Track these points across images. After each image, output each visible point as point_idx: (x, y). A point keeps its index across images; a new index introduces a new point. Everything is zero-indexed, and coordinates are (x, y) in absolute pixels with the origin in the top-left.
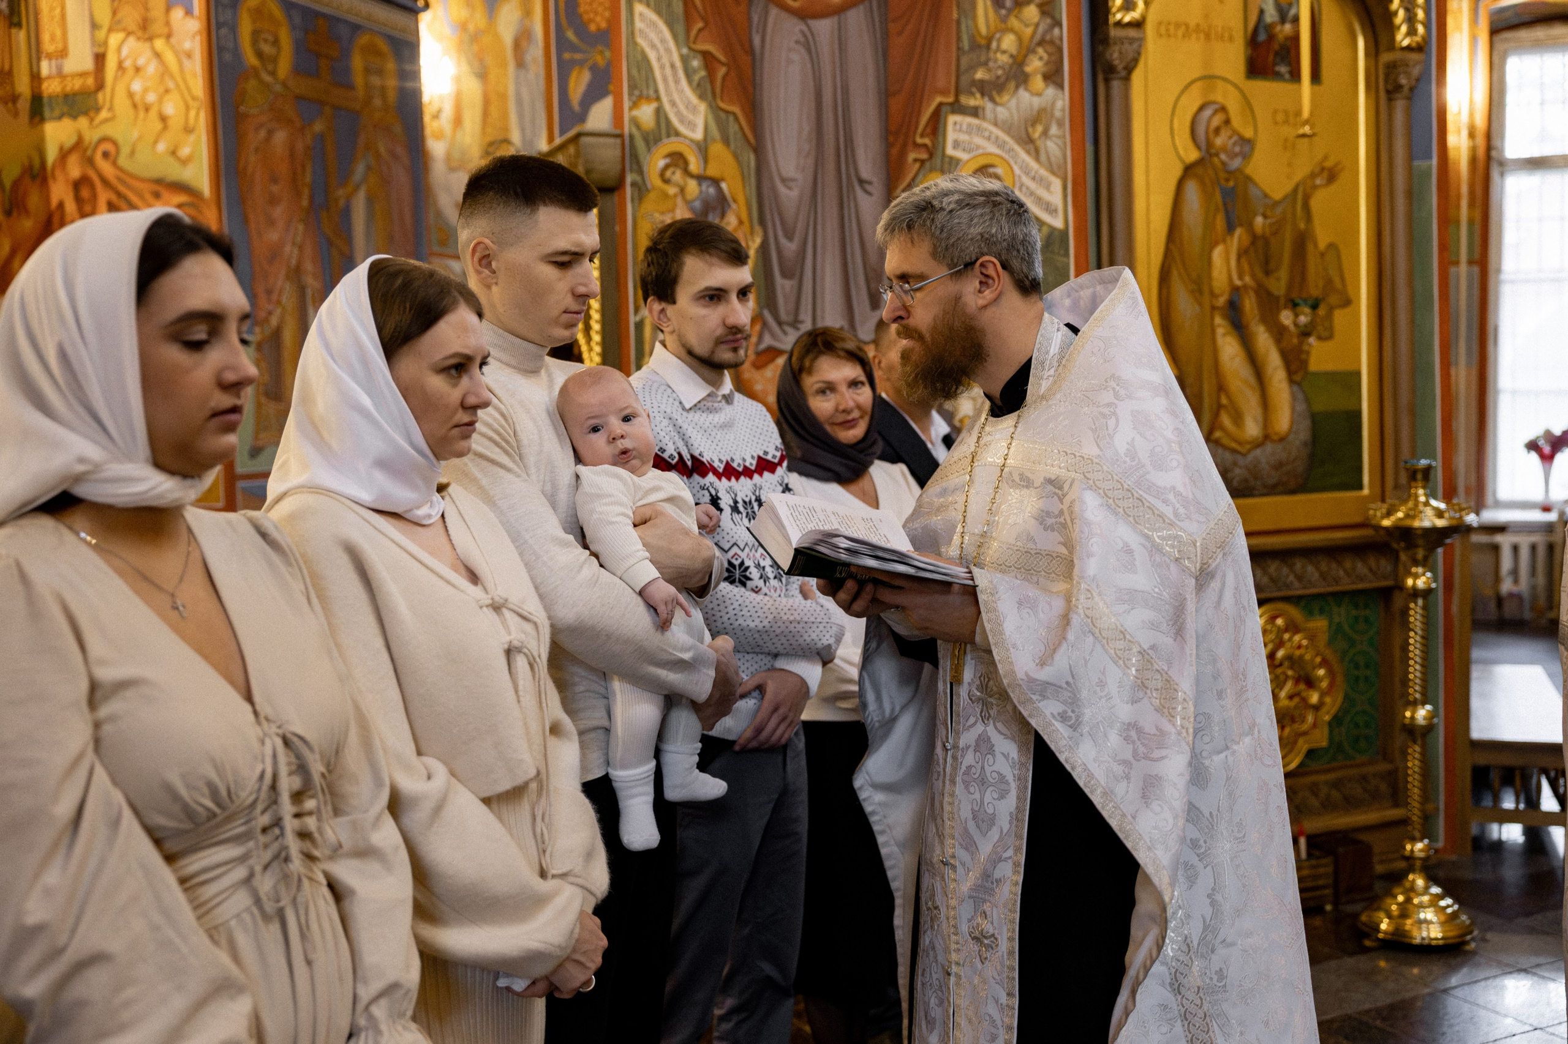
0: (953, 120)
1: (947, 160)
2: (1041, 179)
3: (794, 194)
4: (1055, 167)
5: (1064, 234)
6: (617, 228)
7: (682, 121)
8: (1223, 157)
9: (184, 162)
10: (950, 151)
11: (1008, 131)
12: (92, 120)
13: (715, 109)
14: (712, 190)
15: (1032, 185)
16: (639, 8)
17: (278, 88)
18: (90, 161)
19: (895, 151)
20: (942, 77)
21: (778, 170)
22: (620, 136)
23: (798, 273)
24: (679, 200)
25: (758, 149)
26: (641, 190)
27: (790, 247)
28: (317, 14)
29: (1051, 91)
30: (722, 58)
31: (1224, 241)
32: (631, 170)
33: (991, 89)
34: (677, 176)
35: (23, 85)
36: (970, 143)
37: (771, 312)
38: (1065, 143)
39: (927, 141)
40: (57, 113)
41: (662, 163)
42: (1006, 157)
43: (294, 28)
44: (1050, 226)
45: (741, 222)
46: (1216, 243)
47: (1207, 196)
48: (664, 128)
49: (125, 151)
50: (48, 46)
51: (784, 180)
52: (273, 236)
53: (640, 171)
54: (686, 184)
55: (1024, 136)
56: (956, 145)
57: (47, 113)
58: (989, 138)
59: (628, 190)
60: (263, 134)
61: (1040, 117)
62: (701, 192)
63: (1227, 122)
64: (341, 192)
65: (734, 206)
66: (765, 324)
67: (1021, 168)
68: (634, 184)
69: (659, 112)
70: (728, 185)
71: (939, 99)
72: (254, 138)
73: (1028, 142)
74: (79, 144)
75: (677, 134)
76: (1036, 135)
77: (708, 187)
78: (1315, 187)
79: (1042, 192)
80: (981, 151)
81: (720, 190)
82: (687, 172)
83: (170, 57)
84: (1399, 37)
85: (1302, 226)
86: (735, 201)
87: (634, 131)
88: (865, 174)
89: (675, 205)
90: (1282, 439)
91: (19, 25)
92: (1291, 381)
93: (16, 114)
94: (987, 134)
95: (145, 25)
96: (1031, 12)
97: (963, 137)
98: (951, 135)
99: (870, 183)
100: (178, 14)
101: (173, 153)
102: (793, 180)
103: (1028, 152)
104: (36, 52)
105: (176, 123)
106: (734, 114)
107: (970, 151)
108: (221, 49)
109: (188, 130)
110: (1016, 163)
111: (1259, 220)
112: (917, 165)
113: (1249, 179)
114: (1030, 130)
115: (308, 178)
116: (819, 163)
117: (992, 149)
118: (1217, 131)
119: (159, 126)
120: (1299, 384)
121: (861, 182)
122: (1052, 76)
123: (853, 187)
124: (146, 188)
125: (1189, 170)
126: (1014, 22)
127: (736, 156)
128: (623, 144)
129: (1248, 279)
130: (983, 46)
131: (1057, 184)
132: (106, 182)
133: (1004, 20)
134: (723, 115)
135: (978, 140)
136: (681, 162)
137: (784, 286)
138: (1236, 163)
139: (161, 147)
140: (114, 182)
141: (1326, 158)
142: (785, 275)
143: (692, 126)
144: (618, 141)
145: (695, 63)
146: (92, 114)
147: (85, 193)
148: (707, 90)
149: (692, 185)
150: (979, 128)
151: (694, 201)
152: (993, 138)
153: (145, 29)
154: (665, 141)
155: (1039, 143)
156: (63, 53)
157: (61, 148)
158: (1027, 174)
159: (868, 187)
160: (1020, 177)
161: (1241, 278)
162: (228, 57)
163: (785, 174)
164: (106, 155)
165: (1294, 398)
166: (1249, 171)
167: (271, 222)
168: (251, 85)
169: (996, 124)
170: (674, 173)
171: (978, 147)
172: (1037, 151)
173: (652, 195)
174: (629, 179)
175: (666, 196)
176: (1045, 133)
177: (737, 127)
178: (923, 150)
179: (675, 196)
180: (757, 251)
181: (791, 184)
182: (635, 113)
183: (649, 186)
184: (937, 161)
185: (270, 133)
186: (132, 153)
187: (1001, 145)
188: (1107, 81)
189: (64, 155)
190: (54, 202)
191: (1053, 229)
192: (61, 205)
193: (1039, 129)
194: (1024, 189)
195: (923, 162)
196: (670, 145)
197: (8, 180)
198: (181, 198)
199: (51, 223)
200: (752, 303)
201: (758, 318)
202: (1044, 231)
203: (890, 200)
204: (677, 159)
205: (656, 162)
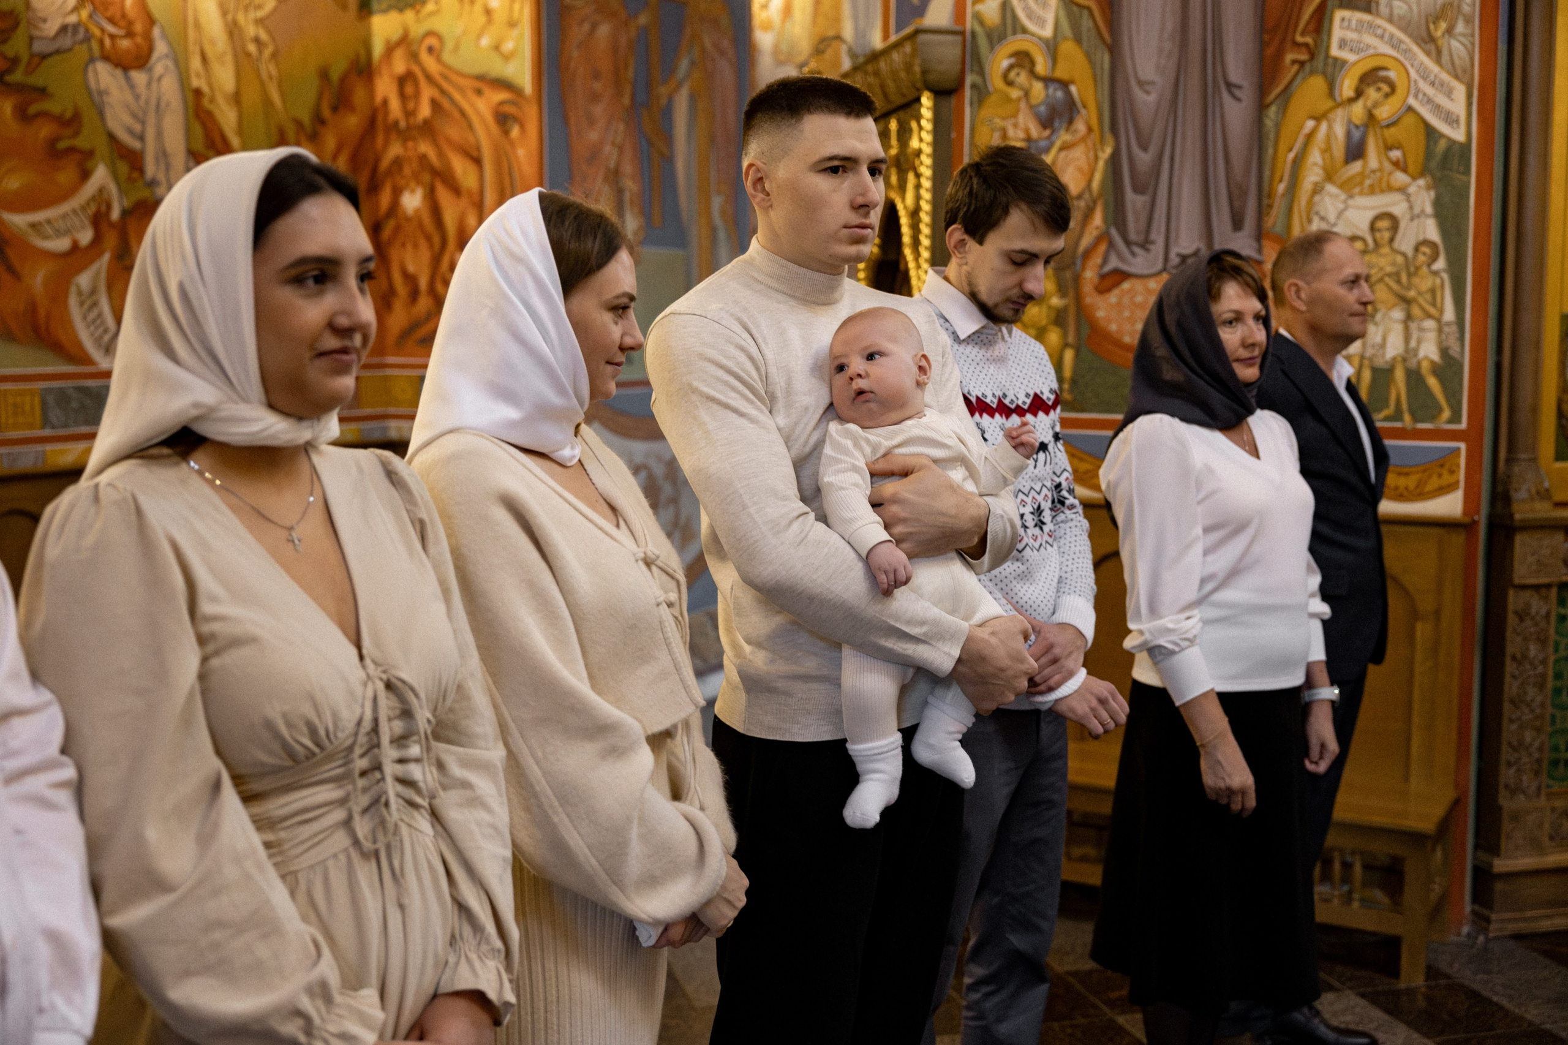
1: (1330, 61)
2: (1442, 84)
3: (1152, 98)
4: (1459, 72)
5: (1466, 147)
6: (954, 135)
7: (1029, 17)
9: (507, 58)
10: (1335, 51)
11: (1405, 30)
12: (418, 12)
14: (1059, 94)
15: (1430, 91)
18: (414, 56)
19: (1270, 51)
21: (1136, 73)
22: (962, 33)
23: (1151, 189)
24: (1023, 105)
25: (1114, 49)
26: (981, 93)
27: (1144, 159)
32: (972, 71)
34: (1022, 78)
36: (1359, 42)
37: (1118, 229)
38: (1473, 44)
39: (1308, 40)
40: (384, 6)
41: (1005, 63)
42: (1401, 58)
44: (1449, 139)
45: (1090, 130)
48: (1009, 24)
49: (449, 45)
51: (1141, 84)
52: (594, 136)
53: (981, 72)
54: (1031, 85)
55: (1424, 34)
56: (1343, 44)
57: (375, 5)
58: (1382, 37)
59: (968, 92)
60: (586, 27)
61: (1444, 12)
62: (1047, 96)
64: (663, 90)
65: (1083, 111)
66: (1111, 245)
67: (1417, 71)
68: (974, 86)
69: (1006, 7)
70: (1079, 90)
72: (577, 33)
73: (1428, 41)
74: (404, 40)
75: (1024, 31)
76: (1439, 33)
77: (1055, 90)
79: (1441, 100)
80: (1371, 51)
81: (1068, 93)
82: (1032, 74)
86: (1085, 107)
87: (978, 29)
88: (1234, 77)
89: (1017, 111)
94: (1379, 32)
97: (1351, 35)
98: (1337, 33)
99: (1239, 87)
101: (497, 48)
102: (1153, 83)
103: (1428, 53)
105: (500, 17)
106: (1089, 9)
107: (1358, 51)
109: (512, 24)
110: (1412, 66)
112: (1296, 67)
114: (1432, 26)
115: (630, 74)
116: (1181, 65)
117: (1387, 50)
119: (483, 19)
121: (1229, 85)
123: (1220, 93)
124: (467, 84)
127: (1088, 56)
128: (964, 41)
131: (1460, 90)
132: (429, 78)
134: (1075, 8)
135: (1368, 39)
136: (1027, 65)
137: (1134, 201)
139: (485, 42)
140: (438, 77)
142: (1138, 189)
143: (1041, 22)
144: (959, 38)
146: (418, 7)
147: (409, 89)
149: (1038, 87)
150: (1370, 25)
151: (1039, 105)
152: (1387, 36)
154: (1010, 38)
155: (1440, 43)
157: (388, 42)
158: (1424, 78)
159: (1237, 92)
160: (1415, 81)
163: (1142, 76)
164: (430, 50)
167: (591, 122)
169: (1390, 20)
170: (1018, 74)
171: (1368, 46)
172: (1439, 52)
173: (993, 98)
174: (969, 79)
175: (1008, 100)
176: (1449, 31)
177: (1091, 24)
178: (1304, 49)
179: (1019, 99)
180: (1107, 162)
181: (1148, 88)
182: (980, 7)
183: (991, 89)
184: (1319, 62)
185: (594, 27)
186: (456, 49)
187: (1395, 44)
189: (390, 49)
190: (379, 98)
191: (1452, 142)
192: (385, 102)
193: (1443, 25)
194: (1420, 96)
195: (1302, 64)
196: (1016, 43)
197: (335, 75)
198: (502, 96)
199: (375, 120)
200: (1098, 220)
201: (1103, 237)
202: (1442, 145)
203: (1261, 107)
204: (1023, 59)
205: (1000, 62)
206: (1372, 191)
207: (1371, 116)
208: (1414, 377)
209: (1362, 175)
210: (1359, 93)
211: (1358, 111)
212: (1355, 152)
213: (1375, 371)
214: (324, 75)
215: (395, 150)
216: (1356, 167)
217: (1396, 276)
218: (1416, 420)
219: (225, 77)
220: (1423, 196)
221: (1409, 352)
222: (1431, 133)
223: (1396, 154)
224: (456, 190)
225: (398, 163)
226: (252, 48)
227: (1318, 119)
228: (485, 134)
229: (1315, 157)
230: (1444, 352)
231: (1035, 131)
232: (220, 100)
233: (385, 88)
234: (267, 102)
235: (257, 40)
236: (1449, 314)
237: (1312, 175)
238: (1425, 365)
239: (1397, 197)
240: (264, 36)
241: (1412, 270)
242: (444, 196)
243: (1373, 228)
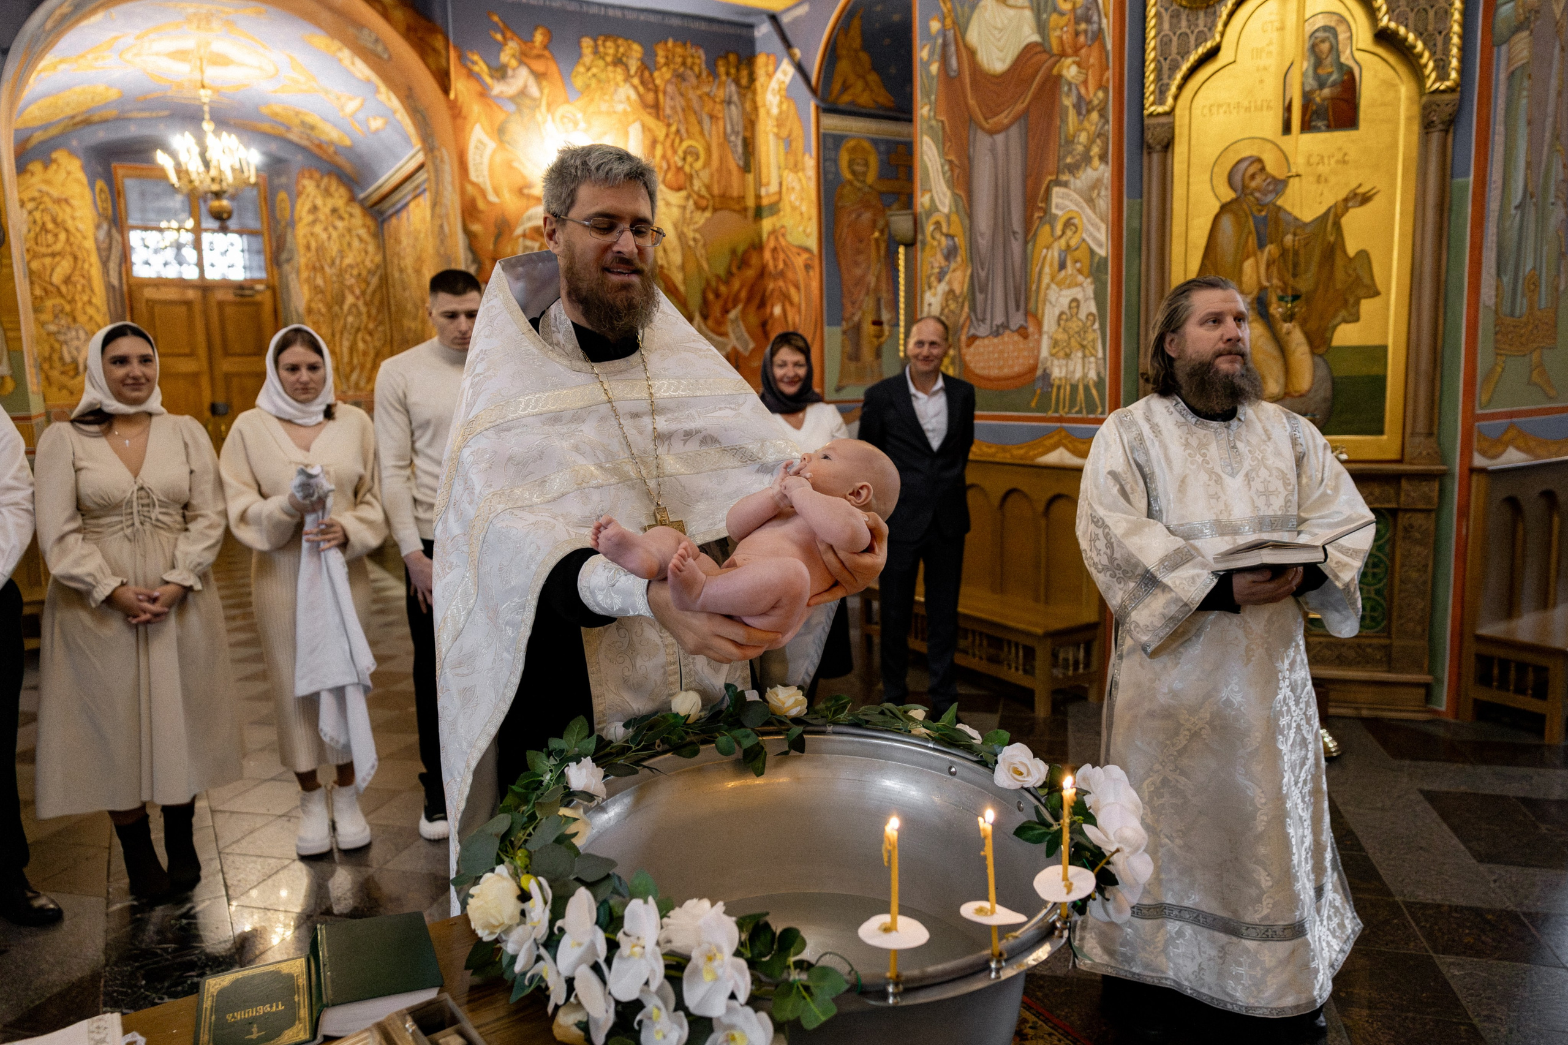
0: (1056, 191)
2: (1096, 225)
3: (985, 241)
4: (1102, 217)
5: (1106, 259)
7: (940, 202)
8: (1257, 195)
10: (1054, 211)
11: (1081, 196)
12: (778, 217)
13: (954, 194)
14: (951, 242)
15: (1091, 229)
16: (926, 139)
17: (867, 189)
18: (777, 239)
19: (1028, 212)
20: (1051, 165)
23: (986, 291)
24: (938, 249)
25: (971, 216)
26: (924, 243)
27: (983, 274)
28: (898, 143)
29: (1102, 167)
30: (956, 162)
31: (1255, 255)
33: (1073, 169)
34: (938, 236)
35: (751, 202)
37: (974, 313)
39: (1044, 205)
40: (766, 214)
41: (932, 228)
43: (879, 153)
45: (963, 261)
46: (1248, 257)
47: (1239, 224)
48: (933, 209)
49: (788, 231)
50: (764, 180)
51: (981, 234)
52: (858, 272)
54: (941, 238)
55: (1088, 197)
56: (1057, 206)
57: (764, 214)
59: (919, 245)
60: (854, 216)
61: (1096, 185)
62: (947, 244)
63: (1263, 169)
65: (960, 251)
66: (972, 321)
69: (932, 200)
70: (958, 240)
71: (1050, 178)
72: (845, 220)
73: (1090, 201)
74: (773, 232)
76: (1095, 196)
77: (950, 240)
78: (1346, 209)
79: (1096, 233)
82: (942, 233)
83: (804, 182)
84: (1429, 83)
85: (1332, 239)
86: (960, 248)
87: (922, 211)
88: (1015, 227)
89: (936, 253)
90: (1301, 396)
91: (749, 171)
92: (1313, 352)
93: (746, 217)
95: (796, 165)
96: (1095, 116)
97: (1060, 201)
99: (1018, 234)
100: (807, 157)
101: (804, 231)
102: (985, 233)
103: (1092, 209)
104: (759, 183)
105: (806, 216)
106: (961, 196)
108: (825, 174)
109: (810, 219)
111: (1289, 238)
112: (1038, 221)
113: (1279, 208)
114: (1092, 193)
116: (996, 224)
117: (1074, 207)
118: (1253, 177)
119: (798, 218)
120: (1320, 356)
121: (1014, 233)
122: (1103, 158)
123: (1011, 237)
124: (795, 250)
125: (1224, 208)
126: (1086, 124)
129: (1275, 281)
130: (1070, 141)
131: (1103, 226)
132: (781, 248)
133: (1081, 122)
135: (1067, 202)
137: (980, 297)
138: (1270, 198)
139: (801, 229)
140: (785, 248)
141: (1360, 185)
142: (981, 292)
143: (943, 204)
145: (946, 168)
146: (778, 214)
147: (775, 255)
148: (951, 184)
149: (943, 240)
151: (944, 249)
153: (796, 167)
155: (1095, 201)
156: (768, 184)
157: (768, 232)
159: (1017, 237)
161: (1269, 279)
162: (830, 177)
163: (981, 230)
164: (783, 234)
165: (1315, 366)
166: (1279, 202)
167: (857, 264)
168: (848, 188)
169: (1075, 191)
170: (938, 233)
172: (1094, 207)
173: (928, 248)
174: (920, 237)
175: (932, 247)
176: (1099, 194)
178: (1042, 210)
179: (936, 247)
180: (970, 277)
181: (984, 236)
182: (922, 199)
185: (859, 215)
186: (791, 233)
188: (1149, 153)
189: (769, 236)
190: (764, 260)
192: (767, 262)
193: (1096, 192)
195: (1040, 218)
196: (935, 217)
197: (740, 250)
198: (805, 256)
199: (762, 273)
200: (966, 309)
201: (969, 317)
202: (1096, 260)
203: (1026, 243)
204: (938, 224)
205: (930, 228)
206: (1069, 287)
207: (1068, 246)
208: (1087, 388)
209: (1065, 278)
210: (1063, 233)
211: (1063, 241)
212: (1062, 266)
213: (1072, 386)
214: (734, 252)
215: (771, 286)
216: (1063, 273)
217: (1078, 333)
218: (1088, 413)
219: (677, 258)
220: (1090, 290)
221: (1085, 375)
222: (1092, 252)
223: (1078, 265)
224: (792, 303)
225: (773, 291)
226: (691, 243)
227: (1048, 248)
228: (801, 275)
229: (1047, 270)
230: (1098, 374)
231: (943, 263)
232: (674, 269)
233: (767, 255)
234: (700, 268)
235: (695, 239)
236: (1100, 354)
237: (1046, 280)
238: (1091, 384)
239: (1079, 289)
240: (698, 236)
241: (1084, 330)
242: (788, 307)
243: (1070, 308)
